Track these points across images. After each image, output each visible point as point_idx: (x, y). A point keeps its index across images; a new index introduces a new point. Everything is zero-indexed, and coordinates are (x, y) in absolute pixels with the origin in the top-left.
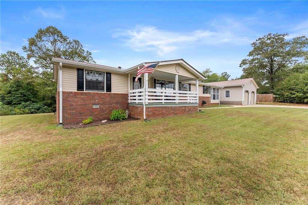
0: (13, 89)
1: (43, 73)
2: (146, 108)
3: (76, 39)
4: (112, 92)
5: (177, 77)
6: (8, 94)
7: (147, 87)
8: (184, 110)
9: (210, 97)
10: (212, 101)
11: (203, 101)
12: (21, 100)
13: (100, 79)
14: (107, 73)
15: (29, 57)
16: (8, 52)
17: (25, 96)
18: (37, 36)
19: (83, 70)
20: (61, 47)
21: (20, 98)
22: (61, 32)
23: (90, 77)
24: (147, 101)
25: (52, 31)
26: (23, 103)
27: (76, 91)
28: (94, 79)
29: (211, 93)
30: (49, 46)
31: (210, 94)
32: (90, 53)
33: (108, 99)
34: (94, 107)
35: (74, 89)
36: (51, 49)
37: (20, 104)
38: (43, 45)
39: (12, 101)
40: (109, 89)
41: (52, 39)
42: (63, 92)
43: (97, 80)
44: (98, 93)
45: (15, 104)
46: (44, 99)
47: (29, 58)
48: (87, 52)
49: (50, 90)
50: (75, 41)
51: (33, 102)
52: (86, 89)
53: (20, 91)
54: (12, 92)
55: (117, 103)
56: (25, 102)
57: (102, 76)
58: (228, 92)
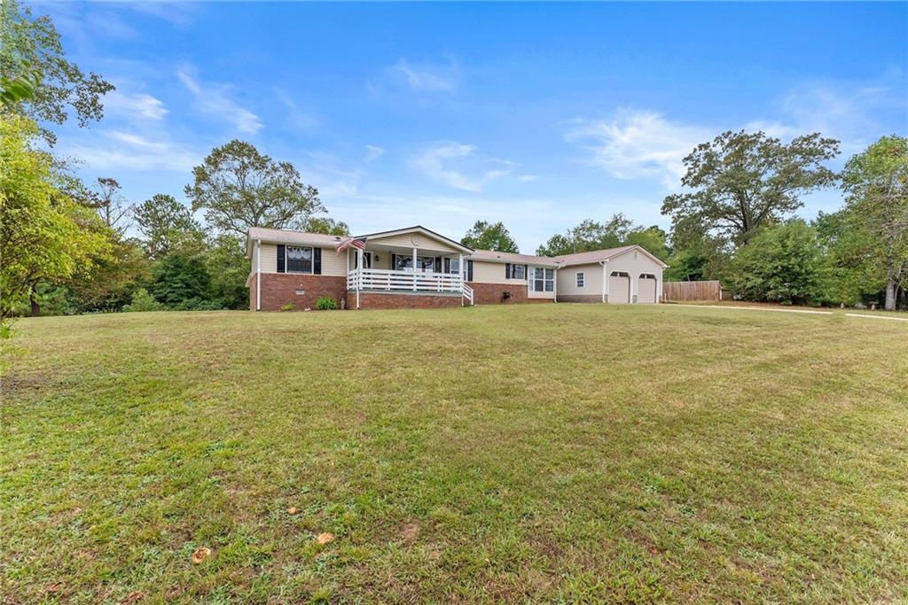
0: (169, 272)
1: (220, 240)
2: (360, 294)
3: (286, 161)
4: (322, 275)
5: (415, 251)
6: (159, 281)
7: (361, 267)
8: (431, 301)
9: (527, 286)
10: (532, 294)
11: (505, 293)
12: (182, 295)
13: (306, 256)
14: (315, 249)
15: (196, 206)
16: (155, 198)
17: (188, 286)
18: (208, 161)
19: (284, 246)
20: (255, 179)
21: (181, 291)
22: (255, 150)
23: (293, 255)
24: (362, 286)
25: (239, 149)
26: (186, 300)
27: (276, 272)
28: (299, 257)
29: (528, 275)
30: (232, 179)
31: (526, 278)
32: (315, 190)
33: (316, 284)
34: (298, 293)
35: (274, 271)
36: (235, 185)
37: (181, 301)
38: (220, 178)
39: (166, 297)
40: (318, 269)
41: (237, 164)
42: (261, 274)
43: (302, 258)
44: (302, 276)
45: (172, 301)
46: (221, 294)
47: (194, 209)
48: (309, 189)
49: (233, 275)
50: (283, 166)
51: (203, 299)
52: (288, 270)
53: (180, 277)
54: (167, 278)
55: (329, 289)
56: (188, 298)
57: (309, 252)
58: (580, 276)
